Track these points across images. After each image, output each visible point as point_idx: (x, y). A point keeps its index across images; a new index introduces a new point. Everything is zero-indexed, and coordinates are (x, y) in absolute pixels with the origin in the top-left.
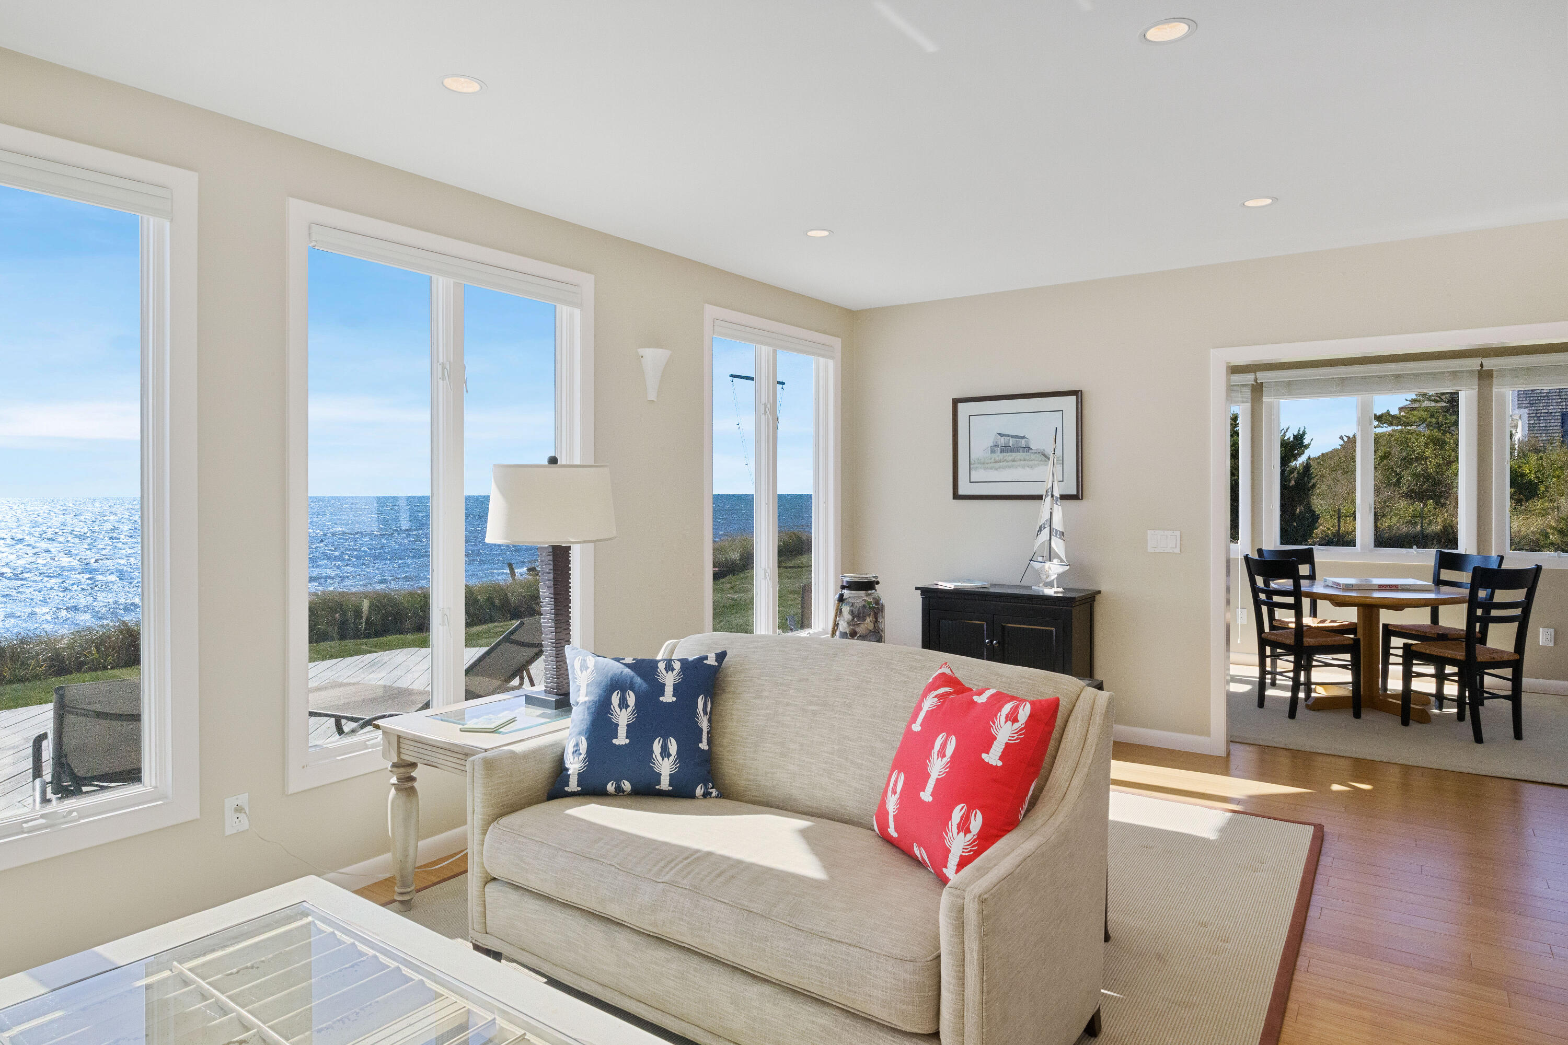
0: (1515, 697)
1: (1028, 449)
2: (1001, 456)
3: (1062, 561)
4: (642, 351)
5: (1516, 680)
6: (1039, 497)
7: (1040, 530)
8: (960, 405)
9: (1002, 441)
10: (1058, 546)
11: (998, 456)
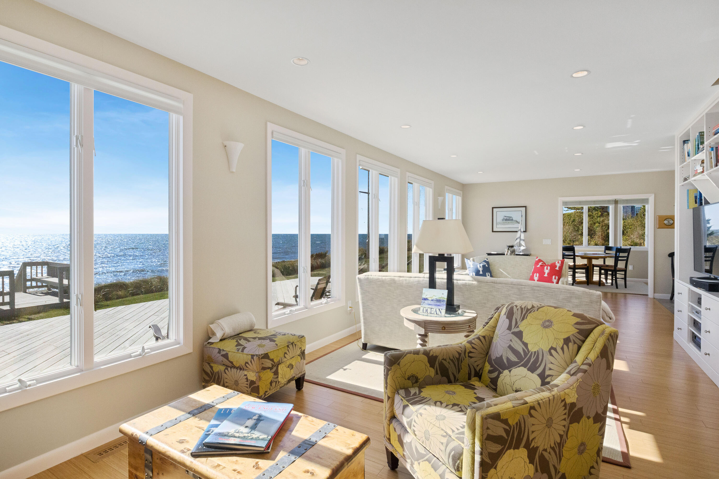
0: (625, 279)
1: (512, 220)
2: (505, 221)
3: (524, 246)
4: (438, 198)
5: (625, 275)
6: (517, 232)
7: (517, 239)
8: (494, 209)
9: (505, 218)
10: (523, 243)
11: (504, 221)
